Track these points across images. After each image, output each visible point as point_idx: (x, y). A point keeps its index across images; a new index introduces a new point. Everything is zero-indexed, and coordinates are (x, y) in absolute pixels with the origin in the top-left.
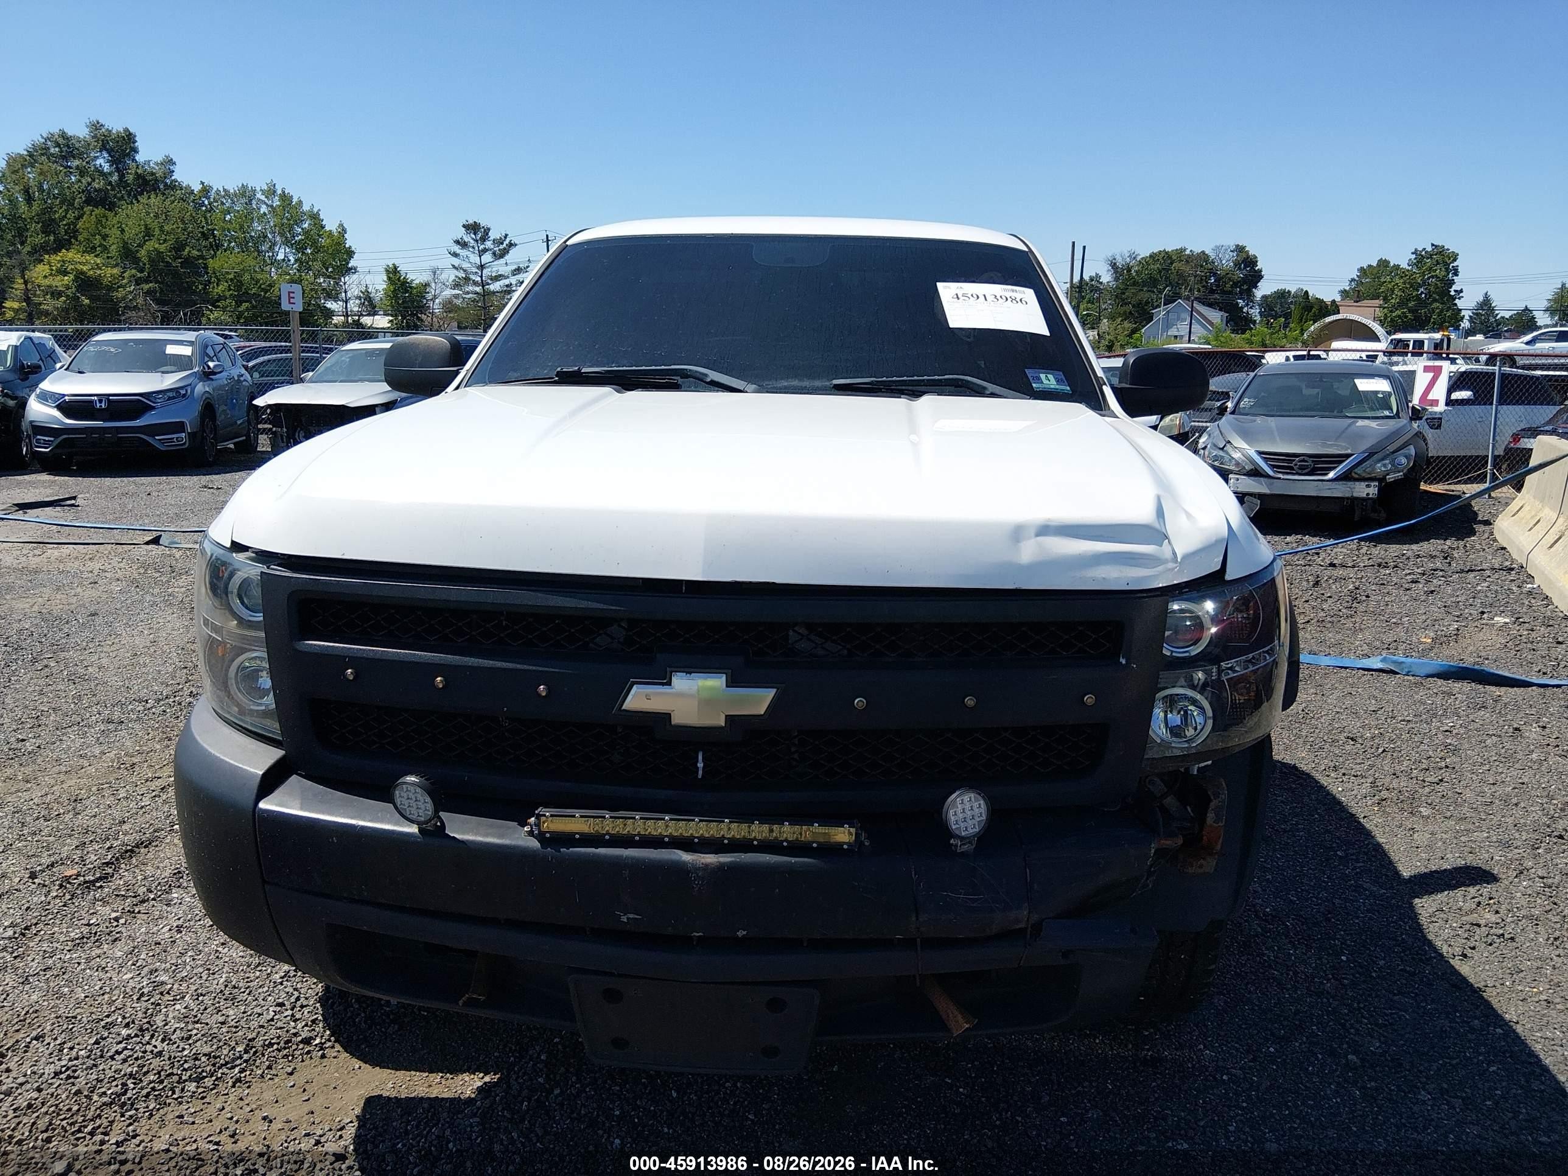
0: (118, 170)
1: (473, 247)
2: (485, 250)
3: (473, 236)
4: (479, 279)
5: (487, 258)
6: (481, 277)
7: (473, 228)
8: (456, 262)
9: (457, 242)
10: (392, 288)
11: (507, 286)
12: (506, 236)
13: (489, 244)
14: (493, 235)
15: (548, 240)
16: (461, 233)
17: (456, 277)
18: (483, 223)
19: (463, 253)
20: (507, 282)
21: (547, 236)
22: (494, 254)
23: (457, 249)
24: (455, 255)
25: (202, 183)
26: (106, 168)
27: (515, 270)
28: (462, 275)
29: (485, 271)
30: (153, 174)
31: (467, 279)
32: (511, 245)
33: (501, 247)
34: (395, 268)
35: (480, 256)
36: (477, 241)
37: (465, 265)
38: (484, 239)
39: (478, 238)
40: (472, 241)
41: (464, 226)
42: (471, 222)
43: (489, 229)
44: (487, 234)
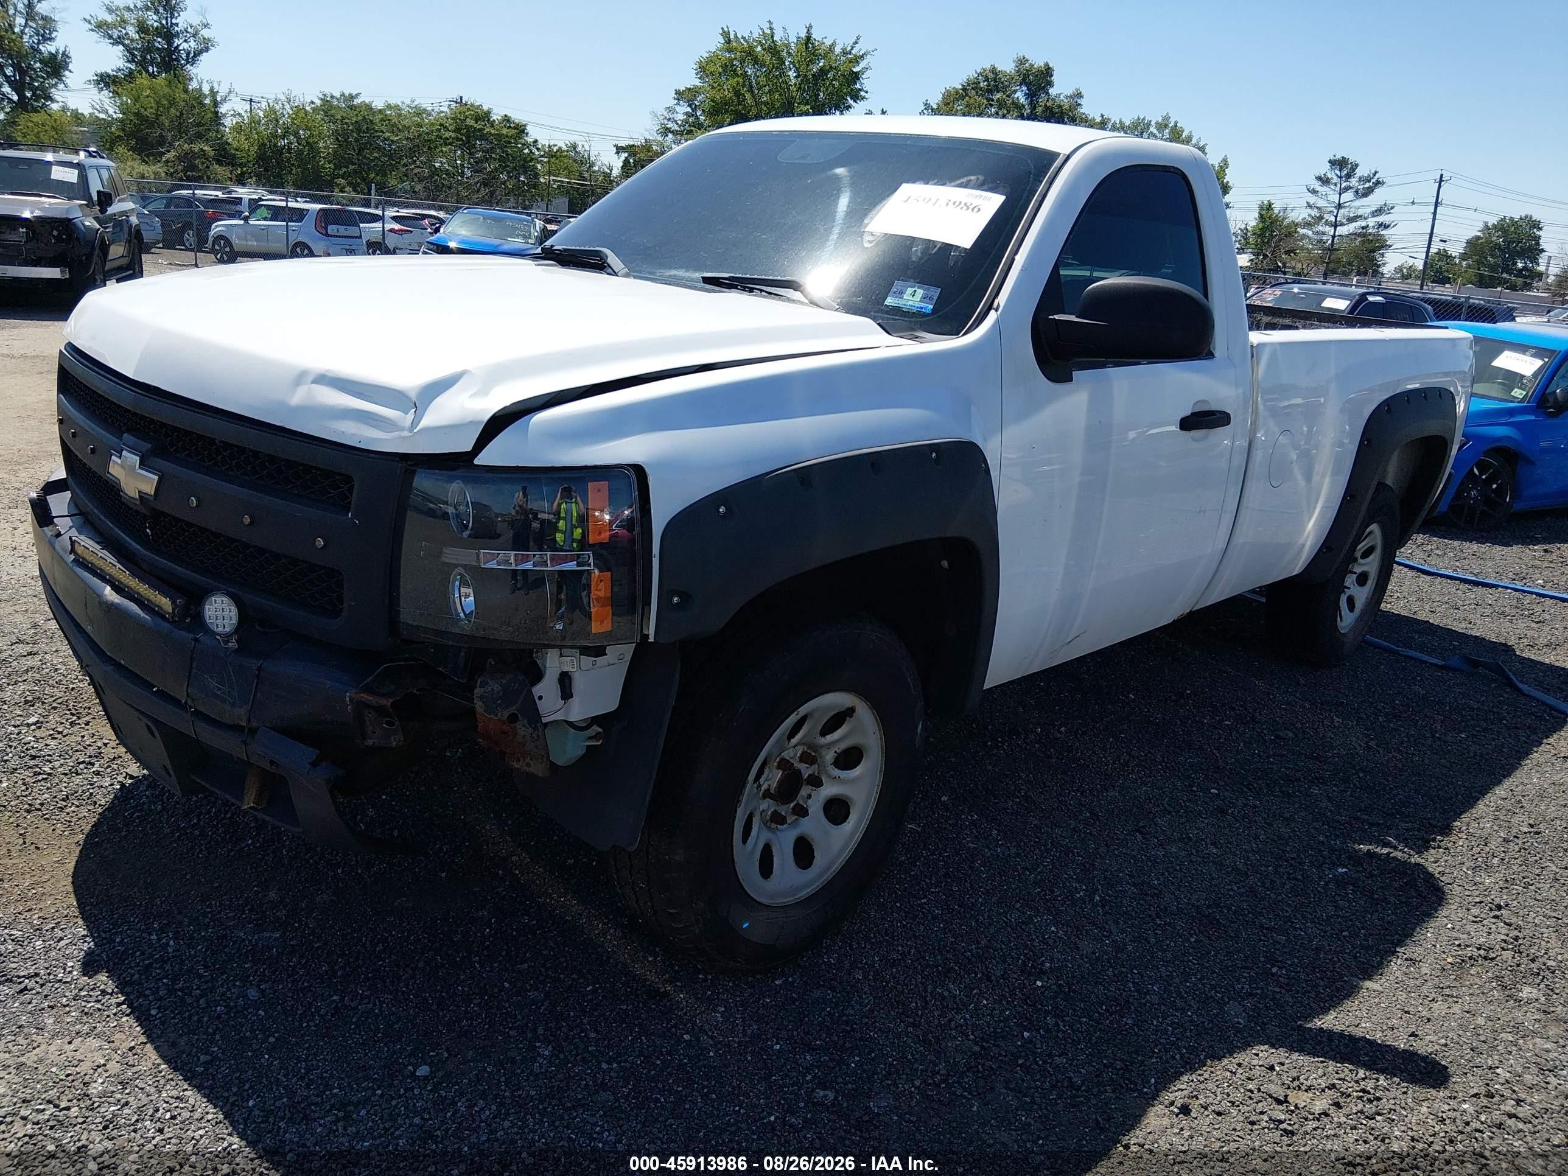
0: (1031, 103)
1: (1336, 185)
2: (1348, 188)
3: (1338, 173)
4: (1333, 219)
5: (1348, 196)
6: (1336, 217)
7: (1340, 163)
8: (1312, 199)
9: (1319, 178)
10: (1261, 226)
11: (1363, 228)
12: (1376, 173)
13: (1354, 182)
14: (1359, 172)
15: (1441, 180)
16: (1325, 169)
17: (1309, 215)
18: (1352, 159)
19: (1323, 190)
20: (1364, 224)
21: (1442, 175)
22: (1357, 192)
23: (1317, 185)
24: (1314, 192)
25: (1102, 116)
26: (1022, 100)
27: (1376, 211)
28: (1315, 213)
29: (1342, 211)
30: (1060, 106)
31: (1321, 218)
32: (1378, 183)
33: (1367, 185)
34: (1270, 204)
35: (1340, 194)
36: (1341, 177)
37: (1321, 203)
38: (1349, 176)
39: (1343, 174)
40: (1335, 177)
41: (1330, 161)
42: (1339, 157)
43: (1357, 165)
44: (1354, 170)
